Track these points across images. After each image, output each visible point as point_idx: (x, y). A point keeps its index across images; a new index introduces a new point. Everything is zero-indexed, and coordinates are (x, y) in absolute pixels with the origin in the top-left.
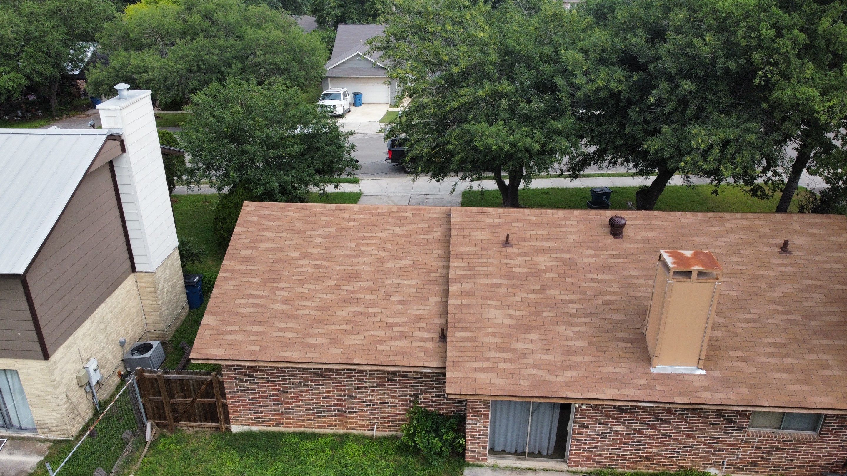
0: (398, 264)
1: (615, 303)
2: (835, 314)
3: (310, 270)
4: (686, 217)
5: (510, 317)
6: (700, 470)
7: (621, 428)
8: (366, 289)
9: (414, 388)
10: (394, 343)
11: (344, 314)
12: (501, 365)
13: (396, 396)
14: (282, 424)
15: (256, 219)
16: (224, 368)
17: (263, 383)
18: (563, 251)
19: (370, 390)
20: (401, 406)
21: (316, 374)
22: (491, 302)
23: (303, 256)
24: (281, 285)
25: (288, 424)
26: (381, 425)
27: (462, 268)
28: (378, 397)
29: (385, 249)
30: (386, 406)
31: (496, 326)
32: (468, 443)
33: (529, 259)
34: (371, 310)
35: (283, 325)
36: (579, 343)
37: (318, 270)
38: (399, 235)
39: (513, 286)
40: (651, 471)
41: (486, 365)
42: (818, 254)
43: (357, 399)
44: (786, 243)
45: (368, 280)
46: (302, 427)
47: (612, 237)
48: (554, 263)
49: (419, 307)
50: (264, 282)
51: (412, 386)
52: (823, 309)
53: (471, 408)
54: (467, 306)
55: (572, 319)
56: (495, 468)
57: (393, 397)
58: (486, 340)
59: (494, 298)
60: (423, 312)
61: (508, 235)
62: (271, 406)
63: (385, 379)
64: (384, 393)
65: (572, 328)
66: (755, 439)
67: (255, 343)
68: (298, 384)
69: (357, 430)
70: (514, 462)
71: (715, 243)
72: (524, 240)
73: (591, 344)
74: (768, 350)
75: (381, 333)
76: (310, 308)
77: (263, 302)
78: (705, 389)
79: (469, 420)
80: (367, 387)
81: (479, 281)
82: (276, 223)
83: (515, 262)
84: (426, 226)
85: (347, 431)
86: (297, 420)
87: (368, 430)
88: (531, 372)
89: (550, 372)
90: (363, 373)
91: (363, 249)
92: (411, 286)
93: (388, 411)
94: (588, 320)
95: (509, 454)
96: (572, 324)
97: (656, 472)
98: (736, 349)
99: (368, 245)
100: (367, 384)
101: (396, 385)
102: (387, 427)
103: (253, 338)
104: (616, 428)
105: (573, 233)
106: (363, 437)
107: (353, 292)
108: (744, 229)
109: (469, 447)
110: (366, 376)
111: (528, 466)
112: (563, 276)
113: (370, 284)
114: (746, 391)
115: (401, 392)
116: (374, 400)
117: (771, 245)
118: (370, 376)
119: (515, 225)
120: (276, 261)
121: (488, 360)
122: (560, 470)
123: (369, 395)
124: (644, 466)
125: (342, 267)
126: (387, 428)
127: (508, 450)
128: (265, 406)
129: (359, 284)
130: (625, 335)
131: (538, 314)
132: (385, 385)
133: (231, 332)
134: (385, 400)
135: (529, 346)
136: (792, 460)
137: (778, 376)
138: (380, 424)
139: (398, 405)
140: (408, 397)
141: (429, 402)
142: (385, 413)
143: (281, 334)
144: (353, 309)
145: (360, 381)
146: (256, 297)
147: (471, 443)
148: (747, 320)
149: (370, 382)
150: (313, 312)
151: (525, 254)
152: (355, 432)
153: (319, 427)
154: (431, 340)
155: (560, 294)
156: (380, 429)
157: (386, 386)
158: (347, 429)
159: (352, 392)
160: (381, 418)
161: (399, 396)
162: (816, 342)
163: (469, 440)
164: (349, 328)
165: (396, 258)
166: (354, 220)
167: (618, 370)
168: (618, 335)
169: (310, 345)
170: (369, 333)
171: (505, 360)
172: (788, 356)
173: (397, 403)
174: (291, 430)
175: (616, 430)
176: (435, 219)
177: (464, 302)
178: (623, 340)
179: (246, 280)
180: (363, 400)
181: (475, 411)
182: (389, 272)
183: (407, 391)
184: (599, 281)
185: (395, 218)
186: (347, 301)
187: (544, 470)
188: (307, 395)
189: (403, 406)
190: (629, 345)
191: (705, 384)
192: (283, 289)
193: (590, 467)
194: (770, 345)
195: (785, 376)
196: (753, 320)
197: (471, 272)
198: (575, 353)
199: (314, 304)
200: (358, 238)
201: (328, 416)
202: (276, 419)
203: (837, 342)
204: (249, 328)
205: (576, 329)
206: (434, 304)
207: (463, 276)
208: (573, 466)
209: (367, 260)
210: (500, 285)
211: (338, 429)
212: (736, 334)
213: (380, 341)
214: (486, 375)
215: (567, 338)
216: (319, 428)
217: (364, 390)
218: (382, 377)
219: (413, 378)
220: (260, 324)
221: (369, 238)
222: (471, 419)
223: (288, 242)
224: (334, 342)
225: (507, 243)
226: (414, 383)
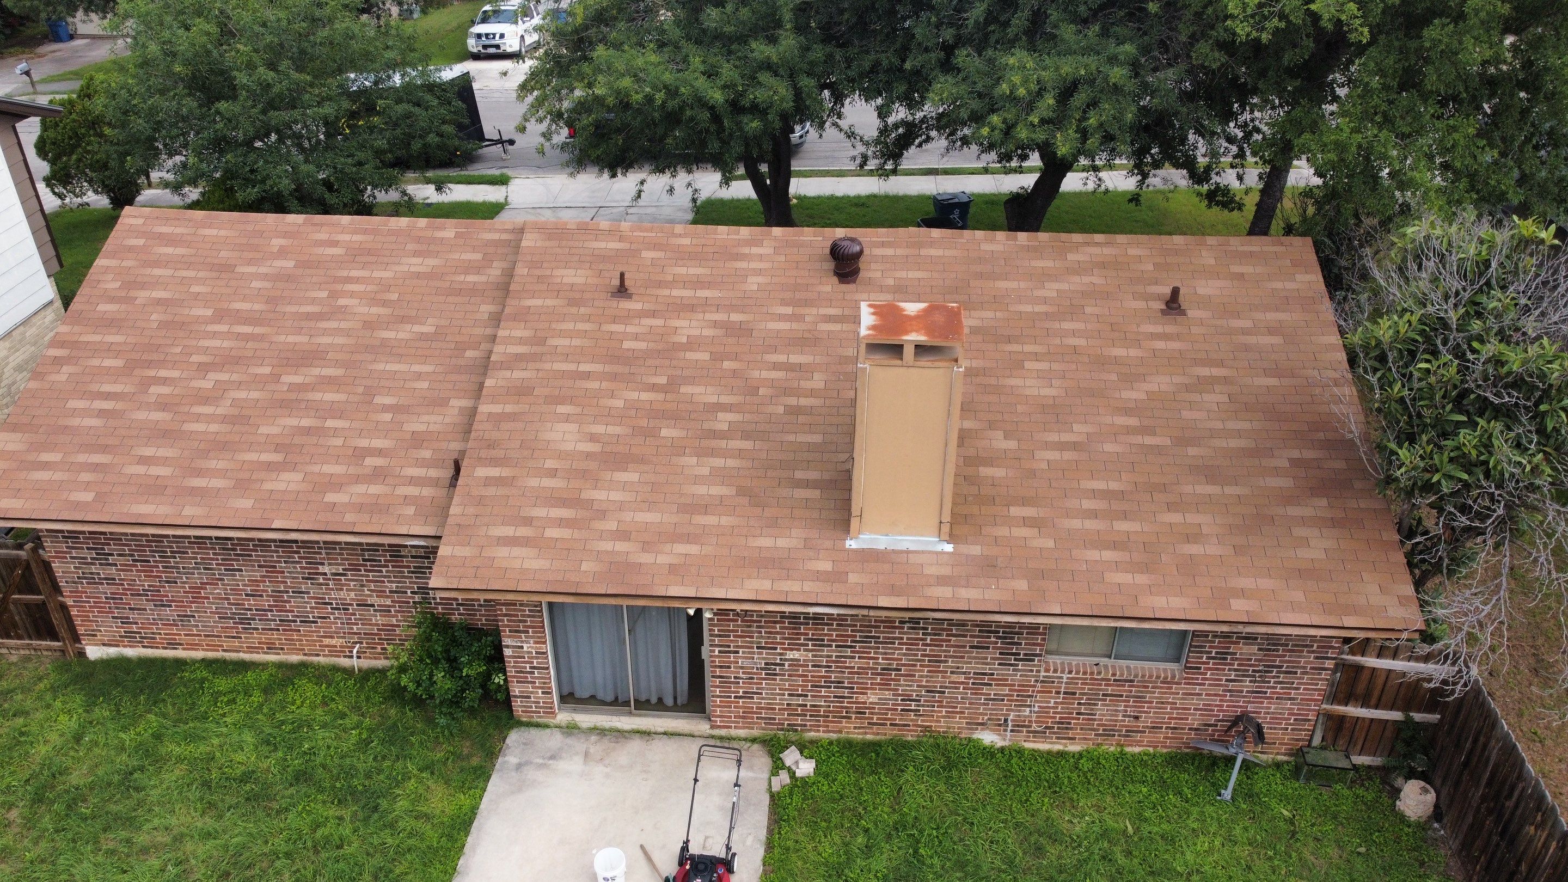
0: (404, 333)
1: (809, 411)
2: (1239, 434)
3: (226, 344)
4: (992, 240)
5: (593, 438)
6: (963, 736)
7: (801, 655)
8: (329, 383)
9: (417, 578)
10: (361, 489)
11: (275, 430)
12: (552, 533)
13: (385, 592)
14: (180, 644)
15: (141, 242)
16: (45, 536)
17: (126, 565)
18: (732, 308)
19: (334, 580)
20: (399, 611)
21: (224, 549)
22: (562, 409)
23: (219, 316)
24: (163, 373)
25: (191, 644)
26: (367, 648)
27: (521, 341)
28: (352, 594)
29: (385, 303)
30: (369, 610)
31: (560, 455)
32: (513, 682)
33: (659, 322)
34: (330, 423)
35: (149, 452)
36: (716, 490)
37: (242, 344)
38: (418, 275)
39: (614, 377)
40: (869, 737)
41: (523, 531)
42: (1238, 316)
43: (313, 598)
44: (1175, 292)
45: (337, 363)
46: (218, 651)
47: (835, 279)
48: (708, 332)
49: (425, 418)
50: (129, 368)
51: (413, 572)
52: (1219, 425)
53: (506, 615)
54: (513, 417)
55: (715, 443)
56: (571, 729)
57: (381, 593)
58: (534, 482)
59: (571, 400)
60: (432, 428)
61: (622, 275)
62: (151, 610)
63: (358, 560)
64: (363, 586)
65: (711, 460)
66: (1062, 678)
67: (87, 486)
68: (194, 568)
69: (324, 656)
70: (609, 718)
71: (1038, 293)
72: (660, 284)
73: (741, 491)
74: (1087, 504)
75: (338, 469)
76: (210, 419)
77: (120, 406)
78: (942, 581)
79: (506, 640)
80: (325, 574)
81: (547, 366)
82: (180, 251)
83: (630, 329)
84: (478, 256)
85: (305, 658)
86: (205, 636)
87: (345, 657)
88: (607, 546)
89: (646, 546)
90: (314, 548)
91: (342, 302)
92: (419, 376)
93: (377, 620)
94: (747, 445)
95: (603, 703)
96: (713, 453)
97: (878, 738)
98: (1024, 502)
99: (352, 295)
100: (326, 569)
101: (381, 571)
102: (379, 650)
103: (85, 477)
104: (791, 655)
105: (759, 272)
106: (335, 669)
107: (301, 387)
108: (1103, 265)
109: (516, 690)
110: (320, 553)
111: (635, 727)
112: (717, 357)
113: (339, 372)
114: (1022, 585)
115: (394, 585)
116: (346, 599)
117: (1147, 297)
118: (327, 554)
119: (648, 255)
120: (163, 325)
121: (528, 521)
122: (696, 734)
123: (332, 589)
124: (855, 728)
125: (291, 339)
126: (380, 654)
127: (600, 695)
128: (139, 609)
129: (316, 371)
130: (813, 475)
131: (651, 433)
132: (360, 570)
133: (46, 466)
134: (366, 600)
135: (616, 496)
136: (1137, 718)
137: (1093, 555)
138: (365, 645)
139: (392, 609)
140: (409, 594)
141: (452, 604)
142: (370, 625)
143: (141, 469)
144: (293, 422)
145: (310, 563)
146: (108, 396)
147: (518, 682)
148: (1062, 446)
149: (330, 564)
150: (214, 428)
151: (653, 314)
152: (321, 659)
153: (251, 649)
154: (435, 482)
155: (704, 394)
156: (368, 655)
157: (363, 572)
158: (305, 655)
159: (300, 583)
160: (365, 634)
161: (391, 592)
162: (1188, 489)
163: (514, 677)
164: (277, 457)
165: (403, 320)
166: (335, 244)
167: (781, 542)
168: (799, 475)
169: (193, 491)
170: (316, 468)
171: (561, 523)
172: (1125, 516)
173: (389, 606)
174: (199, 654)
175: (792, 660)
176: (496, 243)
177: (509, 408)
178: (807, 484)
179: (95, 362)
180: (324, 599)
181: (514, 621)
182: (385, 349)
183: (405, 582)
184: (788, 367)
185: (418, 240)
186: (285, 405)
187: (665, 733)
188: (215, 589)
189: (403, 612)
190: (816, 493)
191: (945, 571)
192: (164, 381)
193: (753, 728)
194: (1094, 494)
195: (1108, 555)
196: (1075, 446)
197: (535, 349)
198: (705, 508)
199: (220, 411)
200: (337, 280)
201: (263, 629)
202: (165, 634)
203: (1230, 490)
204: (82, 458)
205: (719, 462)
206: (456, 411)
207: (519, 358)
208: (719, 727)
209: (343, 325)
210: (587, 376)
211: (288, 654)
212: (1032, 473)
213: (335, 484)
214: (517, 551)
215: (697, 480)
216: (251, 652)
217: (321, 581)
218: (351, 555)
219: (412, 557)
220: (104, 449)
221: (357, 280)
222: (509, 637)
223: (195, 289)
224: (242, 486)
225: (622, 290)
226: (415, 567)
